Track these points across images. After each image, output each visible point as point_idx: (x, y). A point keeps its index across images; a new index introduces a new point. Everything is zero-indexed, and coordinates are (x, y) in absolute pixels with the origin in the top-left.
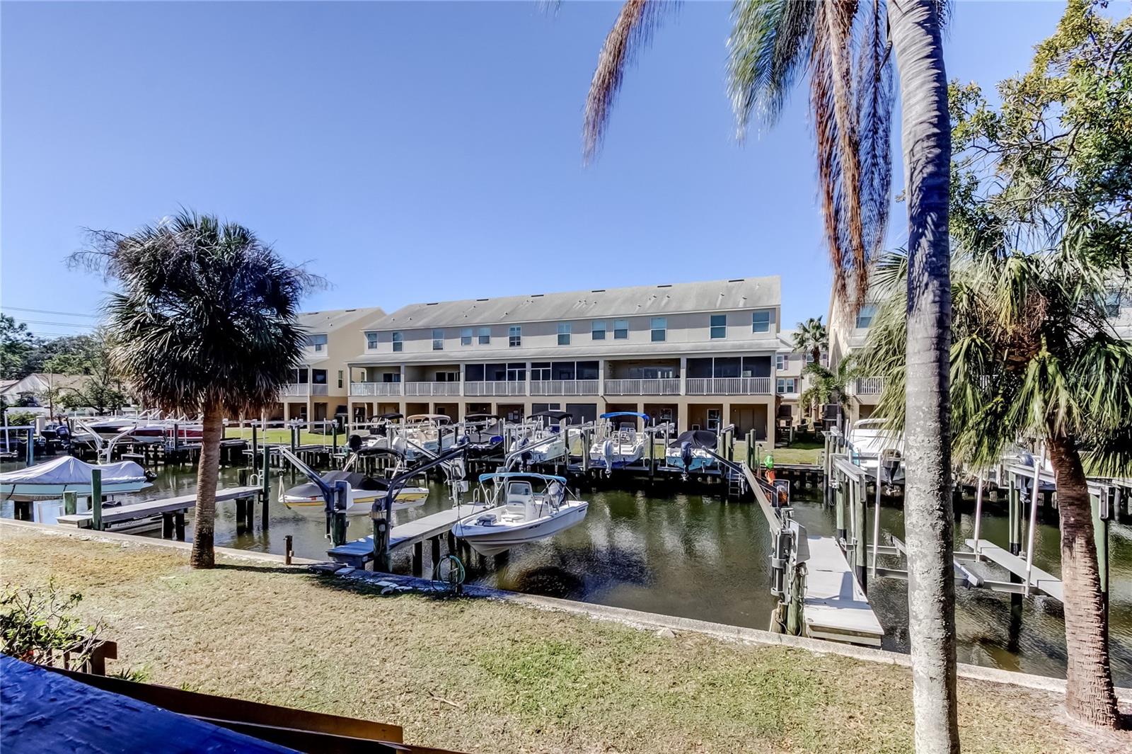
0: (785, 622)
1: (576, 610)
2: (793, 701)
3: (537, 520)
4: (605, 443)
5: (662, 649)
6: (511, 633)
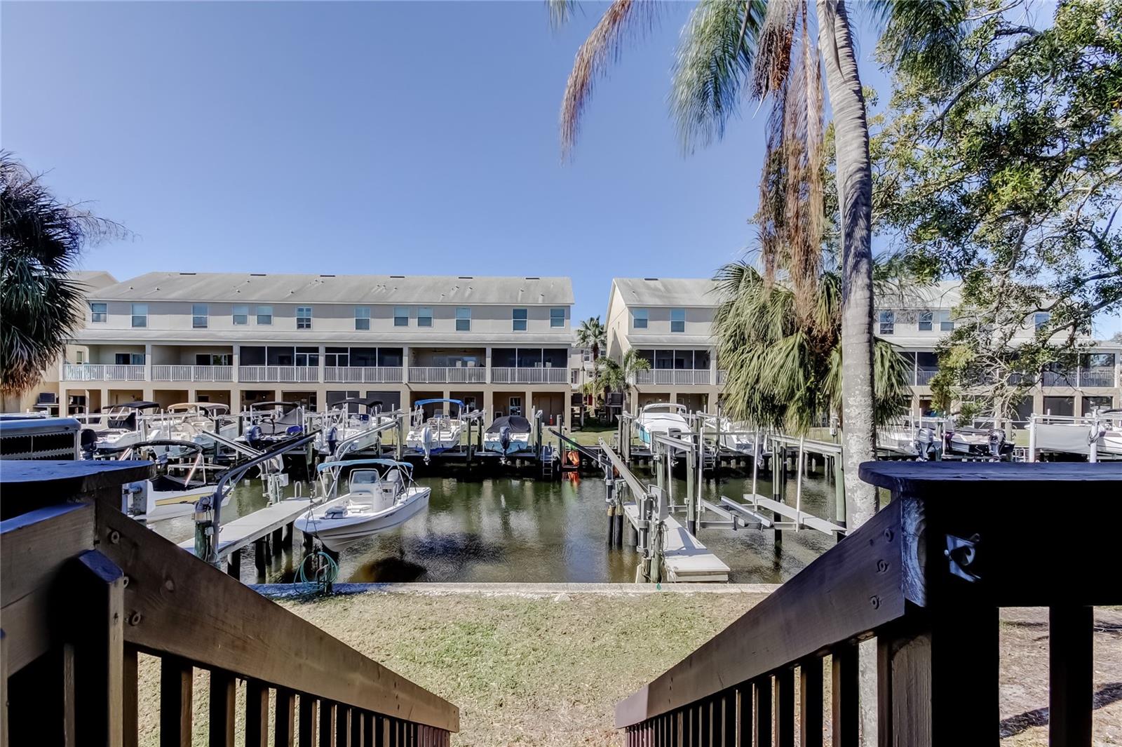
0: (649, 574)
1: (467, 591)
3: (392, 508)
4: (424, 430)
5: (566, 612)
6: (413, 622)
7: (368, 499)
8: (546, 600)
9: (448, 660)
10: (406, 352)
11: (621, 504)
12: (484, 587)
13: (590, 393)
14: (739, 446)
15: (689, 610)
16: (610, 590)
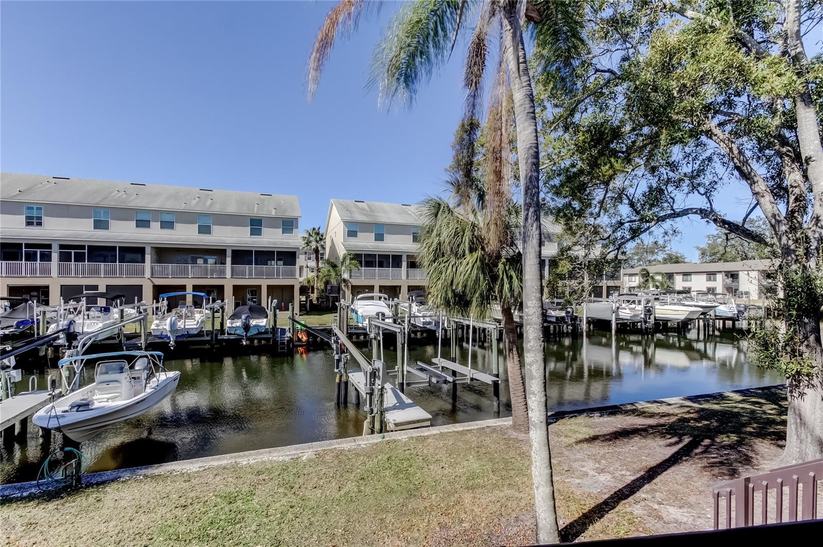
0: (374, 427)
2: (411, 470)
3: (143, 395)
4: (169, 319)
5: (314, 468)
6: (174, 501)
7: (117, 388)
8: (296, 460)
9: (213, 532)
10: (148, 250)
11: (346, 372)
12: (240, 456)
13: (312, 284)
14: (424, 323)
15: (407, 452)
16: (346, 444)
